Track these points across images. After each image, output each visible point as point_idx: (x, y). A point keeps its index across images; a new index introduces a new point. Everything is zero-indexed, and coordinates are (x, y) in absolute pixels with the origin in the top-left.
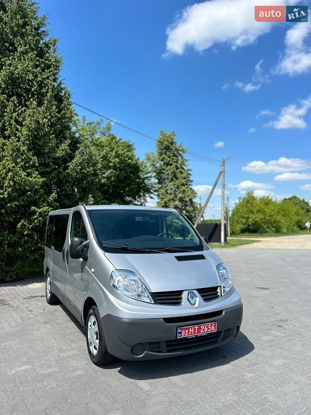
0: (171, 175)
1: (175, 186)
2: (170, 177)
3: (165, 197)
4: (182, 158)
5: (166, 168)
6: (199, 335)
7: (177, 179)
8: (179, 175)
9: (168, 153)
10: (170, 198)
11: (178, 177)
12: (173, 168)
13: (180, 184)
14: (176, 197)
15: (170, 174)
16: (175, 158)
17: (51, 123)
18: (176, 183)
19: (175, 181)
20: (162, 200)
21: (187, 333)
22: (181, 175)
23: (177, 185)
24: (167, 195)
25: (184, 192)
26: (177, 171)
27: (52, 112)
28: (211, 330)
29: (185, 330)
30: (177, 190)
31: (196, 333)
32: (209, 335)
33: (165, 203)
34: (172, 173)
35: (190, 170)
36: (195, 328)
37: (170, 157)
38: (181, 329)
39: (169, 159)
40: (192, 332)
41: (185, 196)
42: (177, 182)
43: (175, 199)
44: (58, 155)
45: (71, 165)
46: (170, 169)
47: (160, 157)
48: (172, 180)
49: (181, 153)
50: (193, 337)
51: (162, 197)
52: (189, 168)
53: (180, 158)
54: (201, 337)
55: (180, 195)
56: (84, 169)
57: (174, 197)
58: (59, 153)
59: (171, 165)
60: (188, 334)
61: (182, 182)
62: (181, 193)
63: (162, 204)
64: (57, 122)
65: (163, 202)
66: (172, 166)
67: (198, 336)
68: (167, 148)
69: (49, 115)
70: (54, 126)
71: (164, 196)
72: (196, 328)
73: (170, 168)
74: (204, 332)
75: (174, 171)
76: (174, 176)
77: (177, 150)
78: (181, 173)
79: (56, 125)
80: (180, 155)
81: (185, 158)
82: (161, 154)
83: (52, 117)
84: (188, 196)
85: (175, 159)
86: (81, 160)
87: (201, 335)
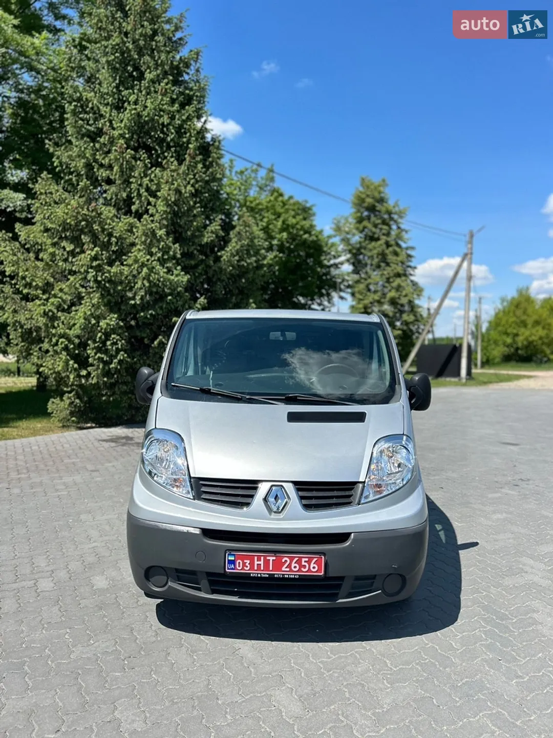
0: (377, 257)
1: (384, 277)
2: (376, 260)
3: (364, 297)
4: (399, 228)
5: (367, 244)
6: (277, 574)
7: (388, 264)
8: (391, 258)
9: (373, 218)
10: (373, 299)
11: (389, 261)
12: (381, 245)
13: (392, 275)
14: (385, 298)
15: (375, 256)
16: (385, 227)
17: (196, 190)
18: (385, 272)
19: (384, 270)
20: (359, 303)
21: (247, 564)
22: (395, 258)
23: (387, 276)
24: (368, 294)
25: (399, 288)
26: (387, 252)
27: (197, 173)
28: (309, 570)
29: (243, 558)
30: (387, 285)
31: (271, 569)
32: (302, 578)
33: (365, 308)
34: (378, 254)
35: (413, 248)
36: (268, 558)
37: (376, 226)
38: (234, 555)
39: (374, 230)
40: (259, 565)
41: (400, 295)
42: (388, 271)
43: (383, 300)
44: (205, 240)
45: (225, 255)
46: (375, 248)
47: (358, 225)
48: (379, 267)
49: (395, 217)
50: (263, 576)
51: (361, 297)
52: (410, 244)
53: (394, 227)
54: (283, 579)
55: (393, 294)
56: (243, 260)
57: (381, 298)
58: (208, 238)
59: (378, 239)
60: (252, 568)
61: (395, 271)
62: (393, 291)
63: (360, 309)
64: (204, 188)
65: (361, 306)
66: (379, 243)
67: (276, 576)
68: (372, 209)
69: (192, 179)
70: (199, 195)
71: (364, 295)
72: (271, 559)
73: (376, 246)
74: (291, 570)
75: (383, 251)
76: (381, 259)
77: (389, 213)
78: (396, 254)
79: (202, 193)
80: (396, 221)
81: (402, 226)
82: (360, 220)
83: (197, 182)
84: (406, 296)
85: (385, 229)
86: (238, 247)
87: (283, 575)
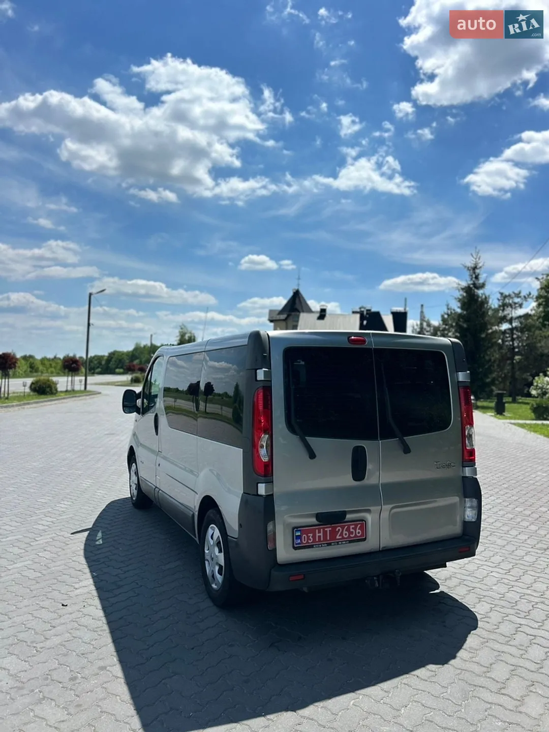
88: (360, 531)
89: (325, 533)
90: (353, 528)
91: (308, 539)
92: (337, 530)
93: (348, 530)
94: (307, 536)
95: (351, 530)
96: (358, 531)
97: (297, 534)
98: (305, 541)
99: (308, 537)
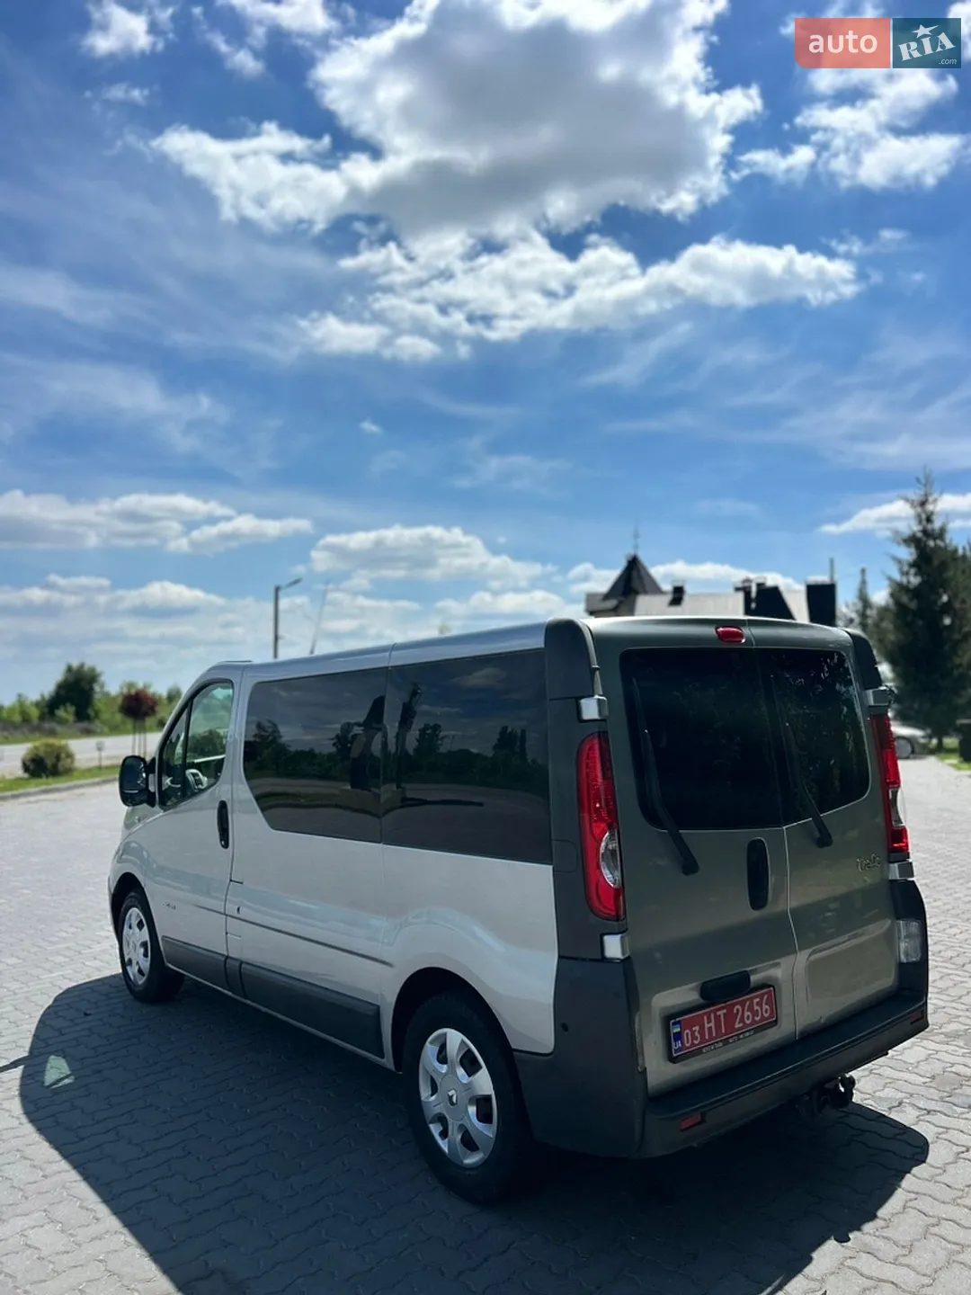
88: (767, 1007)
89: (717, 1018)
90: (757, 1004)
91: (694, 1038)
92: (735, 1011)
93: (751, 1009)
94: (691, 1030)
95: (756, 1008)
96: (765, 1007)
97: (675, 1031)
98: (688, 1042)
99: (693, 1033)
